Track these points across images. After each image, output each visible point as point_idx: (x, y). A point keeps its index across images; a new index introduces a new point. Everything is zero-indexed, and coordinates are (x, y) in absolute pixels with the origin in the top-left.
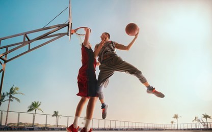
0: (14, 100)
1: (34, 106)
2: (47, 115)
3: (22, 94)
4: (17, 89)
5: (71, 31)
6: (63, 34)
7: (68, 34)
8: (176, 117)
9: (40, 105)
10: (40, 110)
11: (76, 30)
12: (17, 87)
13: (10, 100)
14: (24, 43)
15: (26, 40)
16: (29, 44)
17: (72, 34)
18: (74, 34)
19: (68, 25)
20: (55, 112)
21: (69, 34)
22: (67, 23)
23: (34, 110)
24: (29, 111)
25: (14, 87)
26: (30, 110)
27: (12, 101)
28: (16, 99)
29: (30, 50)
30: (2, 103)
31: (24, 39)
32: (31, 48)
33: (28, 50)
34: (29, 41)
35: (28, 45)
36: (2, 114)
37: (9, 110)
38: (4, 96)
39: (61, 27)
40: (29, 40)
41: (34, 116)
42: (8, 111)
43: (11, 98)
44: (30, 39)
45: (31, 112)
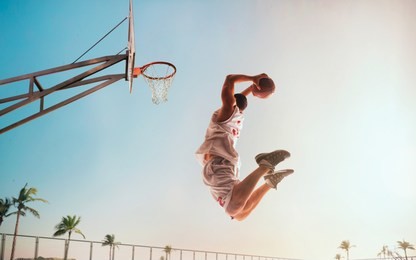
0: (28, 212)
1: (67, 225)
2: (92, 243)
3: (44, 201)
4: (33, 190)
5: (133, 69)
6: (116, 78)
7: (125, 77)
8: (345, 246)
9: (78, 222)
10: (79, 232)
11: (143, 69)
12: (34, 187)
13: (19, 213)
14: (30, 97)
15: (36, 89)
16: (42, 98)
17: (136, 76)
18: (140, 76)
19: (126, 58)
20: (108, 237)
21: (129, 78)
22: (124, 53)
23: (67, 233)
24: (56, 234)
25: (27, 188)
26: (60, 232)
27: (23, 214)
28: (32, 210)
29: (43, 112)
30: (4, 218)
31: (31, 87)
32: (44, 108)
33: (38, 111)
34: (43, 93)
35: (39, 100)
36: (3, 240)
37: (18, 233)
38: (7, 206)
39: (111, 60)
40: (41, 90)
41: (67, 245)
42: (15, 235)
43: (22, 210)
44: (44, 87)
45: (62, 237)
